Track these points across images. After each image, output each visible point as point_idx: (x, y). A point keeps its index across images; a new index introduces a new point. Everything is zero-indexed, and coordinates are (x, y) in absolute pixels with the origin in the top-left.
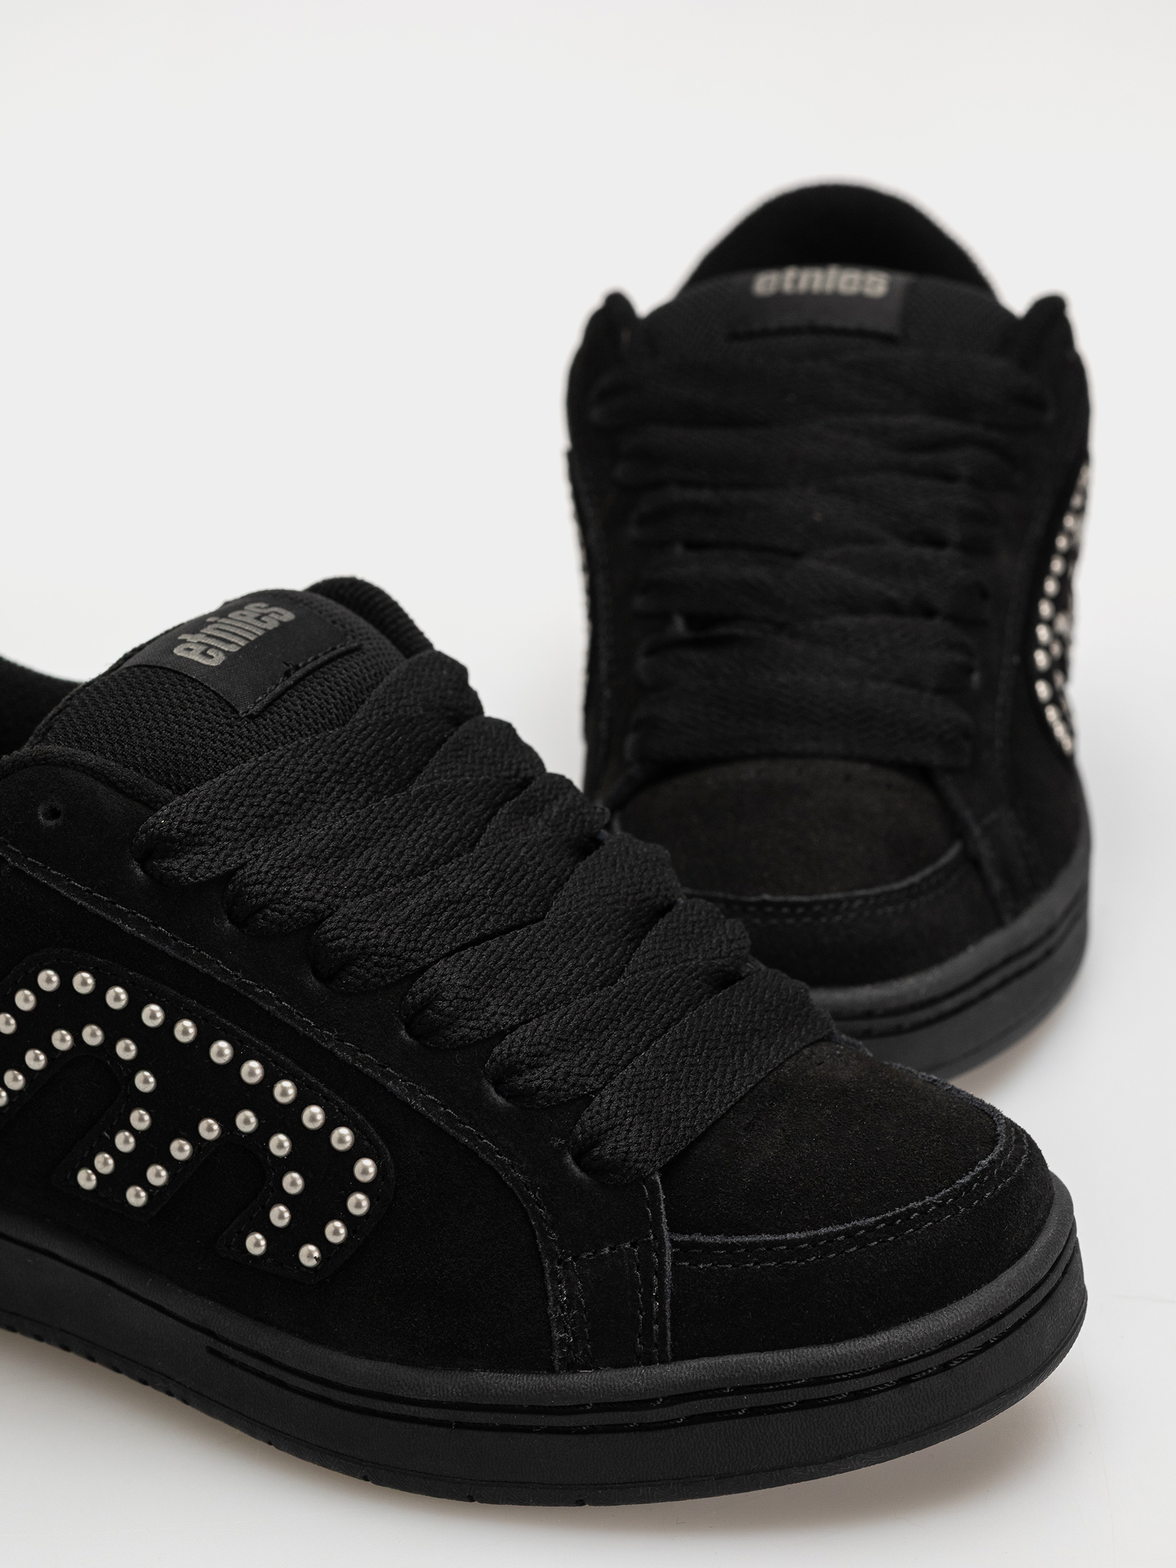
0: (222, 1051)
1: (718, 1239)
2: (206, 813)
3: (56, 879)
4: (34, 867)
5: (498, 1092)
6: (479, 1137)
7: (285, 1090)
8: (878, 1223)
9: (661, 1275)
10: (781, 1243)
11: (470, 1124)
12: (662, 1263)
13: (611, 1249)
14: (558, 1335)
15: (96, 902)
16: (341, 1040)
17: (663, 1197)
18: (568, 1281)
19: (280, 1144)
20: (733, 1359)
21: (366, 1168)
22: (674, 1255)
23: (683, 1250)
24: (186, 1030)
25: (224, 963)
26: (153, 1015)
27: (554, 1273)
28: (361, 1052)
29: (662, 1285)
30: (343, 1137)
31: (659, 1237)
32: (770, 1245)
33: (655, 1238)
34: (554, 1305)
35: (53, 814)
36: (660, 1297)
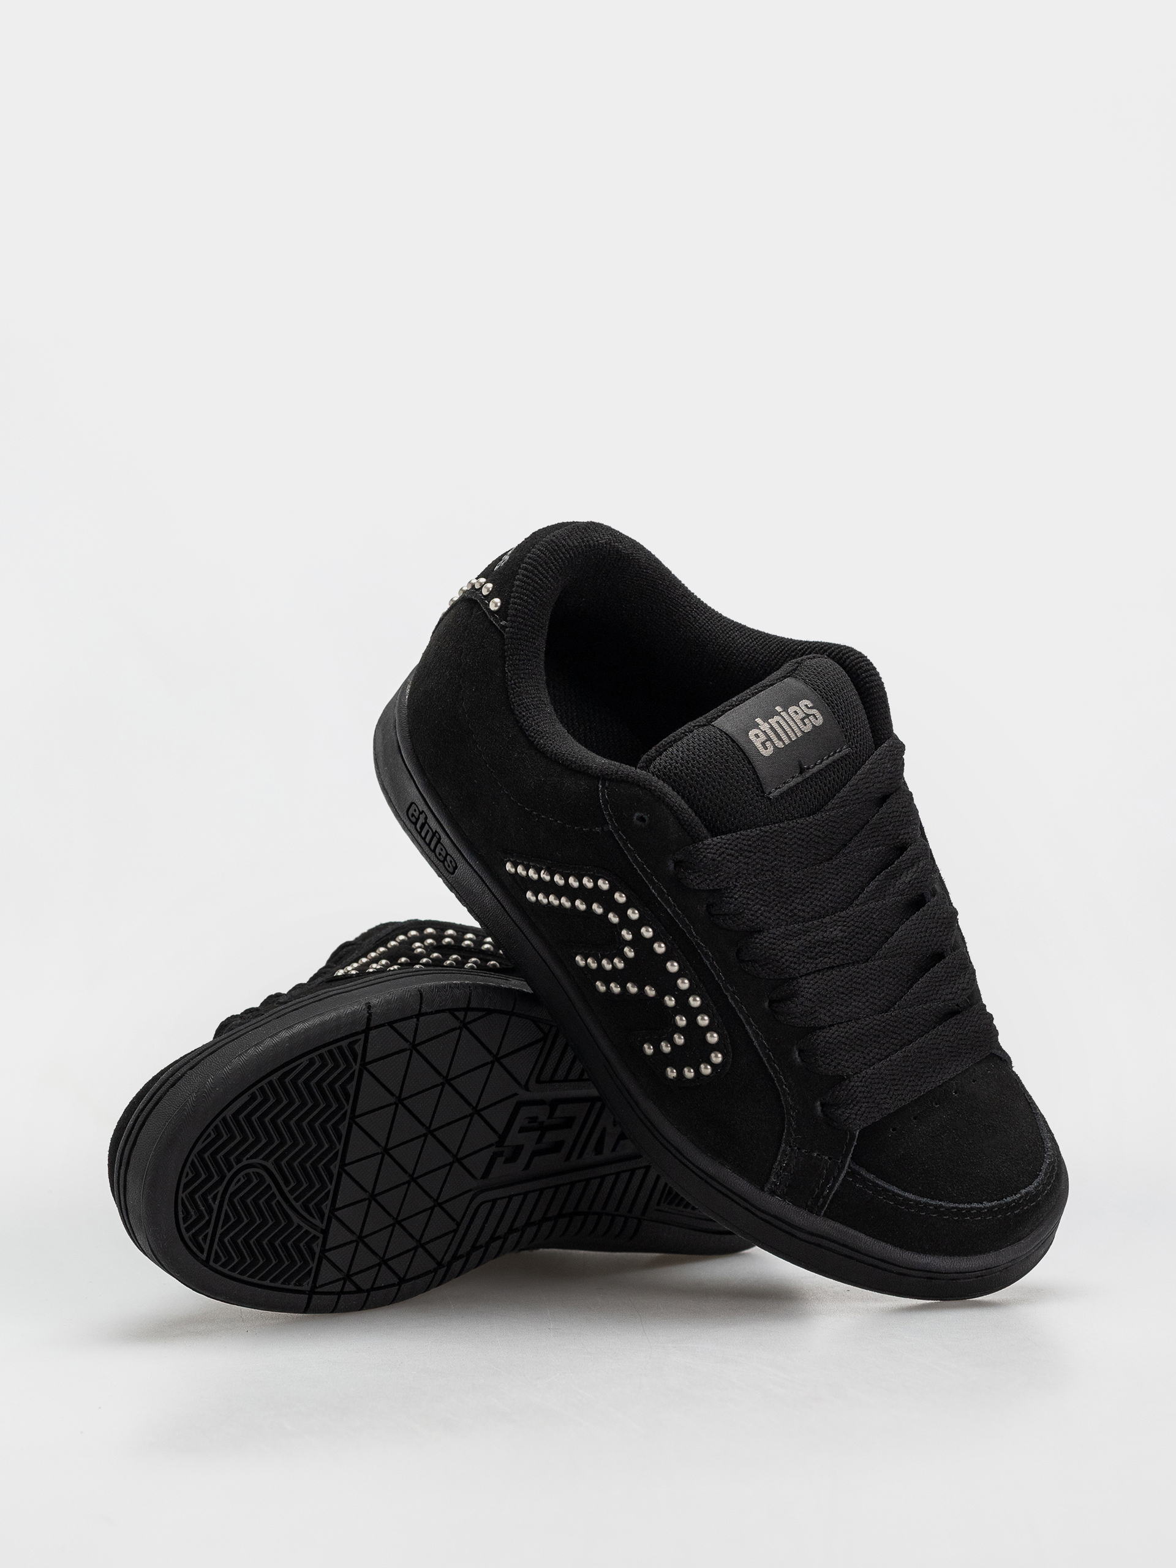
0: (673, 967)
1: (872, 1177)
2: (720, 856)
3: (628, 849)
4: (621, 838)
5: (799, 1056)
6: (779, 1073)
7: (695, 1002)
8: (953, 1208)
9: (836, 1179)
10: (901, 1196)
11: (777, 1065)
12: (839, 1176)
13: (817, 1155)
14: (773, 1179)
15: (643, 870)
16: (734, 993)
17: (855, 1143)
18: (790, 1157)
19: (681, 1021)
20: (852, 1232)
21: (717, 1058)
22: (848, 1172)
23: (852, 1173)
24: (660, 948)
25: (694, 929)
26: (647, 932)
27: (784, 1151)
28: (741, 1003)
29: (834, 1185)
30: (713, 1038)
31: (843, 1163)
32: (895, 1194)
33: (842, 1162)
34: (778, 1166)
35: (642, 819)
36: (831, 1189)
